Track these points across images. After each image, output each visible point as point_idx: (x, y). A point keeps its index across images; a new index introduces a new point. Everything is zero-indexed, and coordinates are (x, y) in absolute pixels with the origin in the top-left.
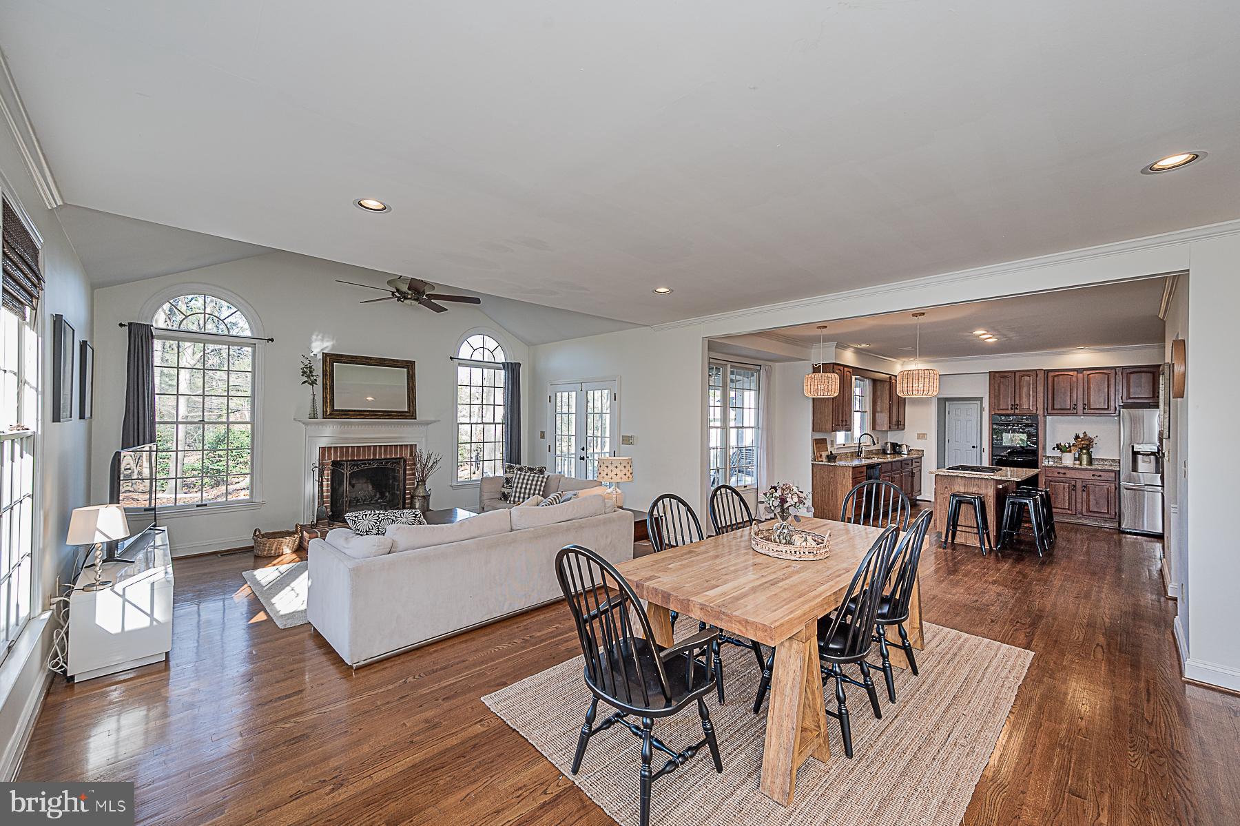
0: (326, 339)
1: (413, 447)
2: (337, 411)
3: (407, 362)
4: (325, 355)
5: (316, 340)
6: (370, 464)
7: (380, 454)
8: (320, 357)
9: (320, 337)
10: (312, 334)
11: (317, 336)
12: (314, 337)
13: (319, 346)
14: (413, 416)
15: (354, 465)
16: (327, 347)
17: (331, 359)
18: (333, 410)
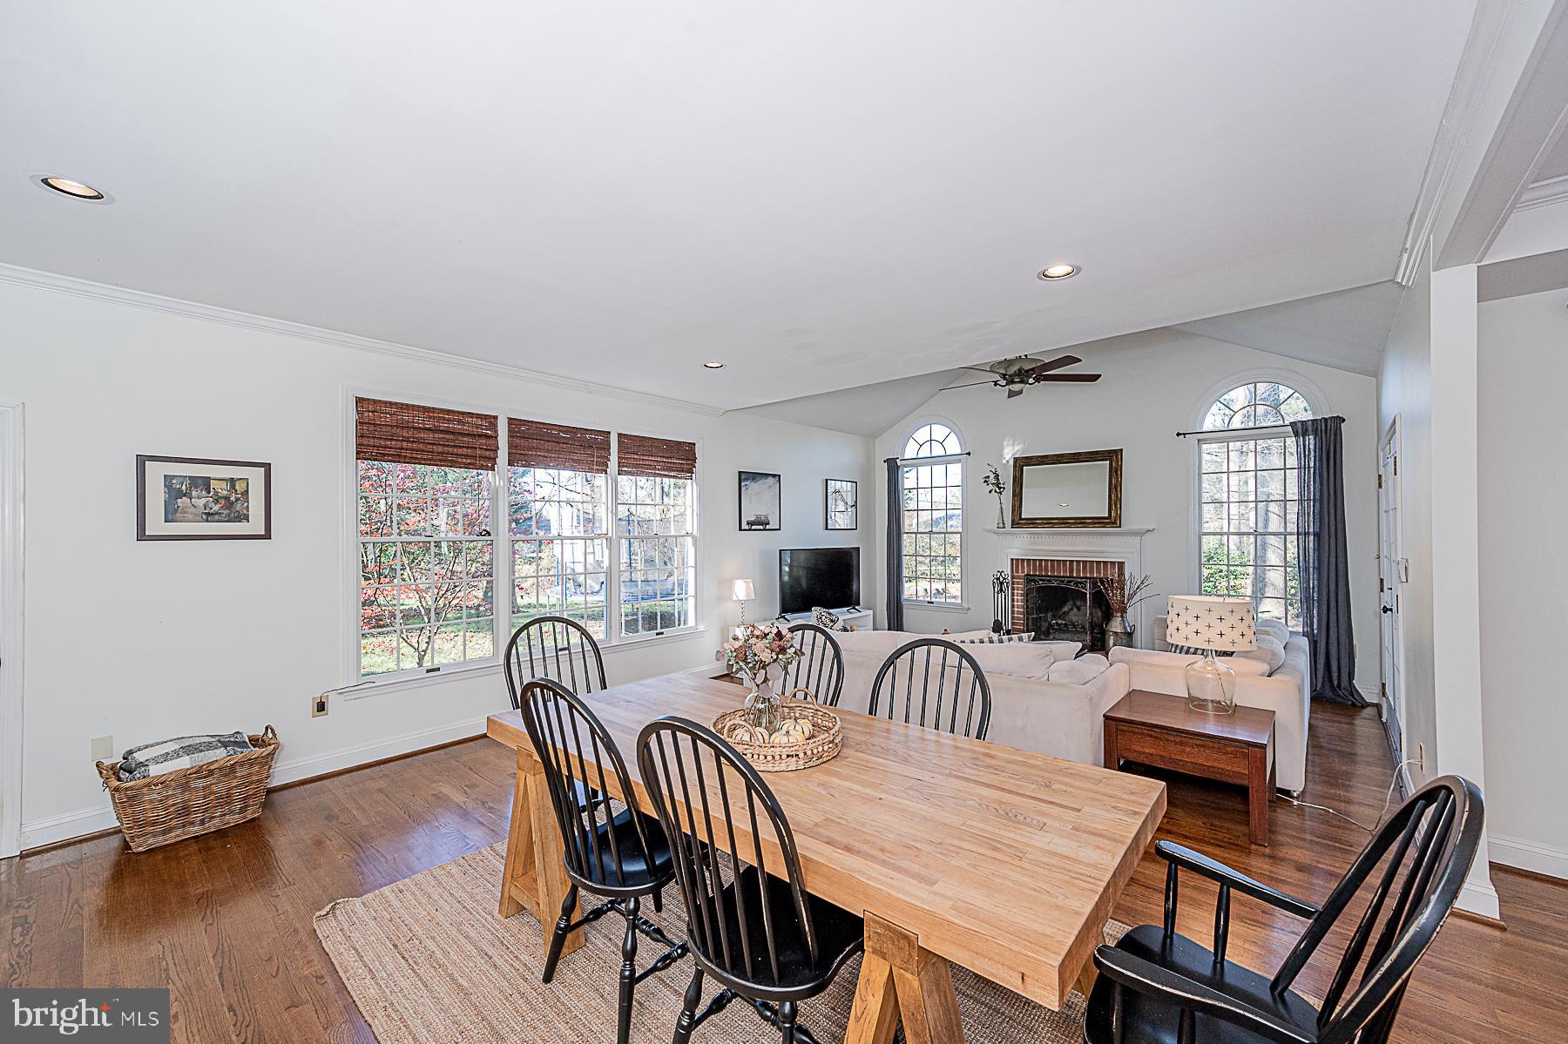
0: (1016, 443)
1: (1121, 565)
2: (1024, 519)
3: (1110, 452)
4: (1016, 460)
5: (1008, 445)
6: (1048, 581)
7: (1078, 571)
8: (1012, 463)
9: (1011, 442)
10: (1003, 441)
11: (1009, 440)
12: (1006, 443)
13: (1010, 453)
14: (1114, 523)
15: (1032, 581)
16: (1018, 451)
17: (1020, 463)
18: (1021, 519)
